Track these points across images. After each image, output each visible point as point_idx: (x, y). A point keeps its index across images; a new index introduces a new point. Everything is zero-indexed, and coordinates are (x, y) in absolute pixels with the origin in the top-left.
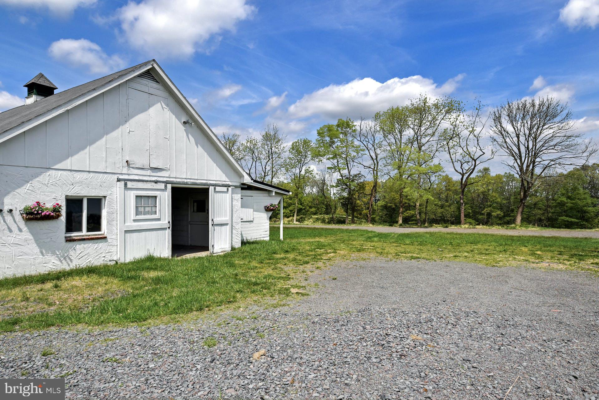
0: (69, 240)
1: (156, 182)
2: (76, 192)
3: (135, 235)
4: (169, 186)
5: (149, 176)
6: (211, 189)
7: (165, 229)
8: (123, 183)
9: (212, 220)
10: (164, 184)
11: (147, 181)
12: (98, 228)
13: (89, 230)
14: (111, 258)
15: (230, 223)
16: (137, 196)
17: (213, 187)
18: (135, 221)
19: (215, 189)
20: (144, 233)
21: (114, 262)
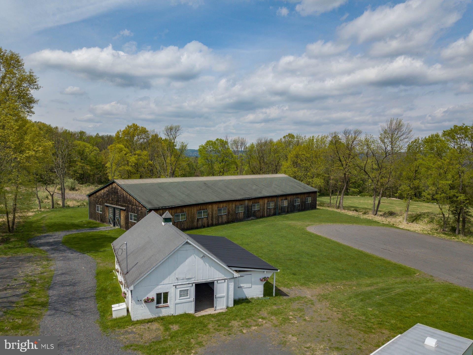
0: (157, 307)
1: (189, 284)
2: (159, 292)
3: (179, 305)
4: (194, 285)
5: (186, 282)
6: (215, 282)
7: (192, 302)
8: (175, 286)
9: (216, 296)
10: (191, 284)
11: (185, 284)
12: (167, 302)
13: (163, 303)
14: (171, 313)
15: (226, 296)
16: (180, 291)
17: (216, 281)
18: (179, 300)
19: (217, 282)
20: (183, 304)
21: (172, 315)
